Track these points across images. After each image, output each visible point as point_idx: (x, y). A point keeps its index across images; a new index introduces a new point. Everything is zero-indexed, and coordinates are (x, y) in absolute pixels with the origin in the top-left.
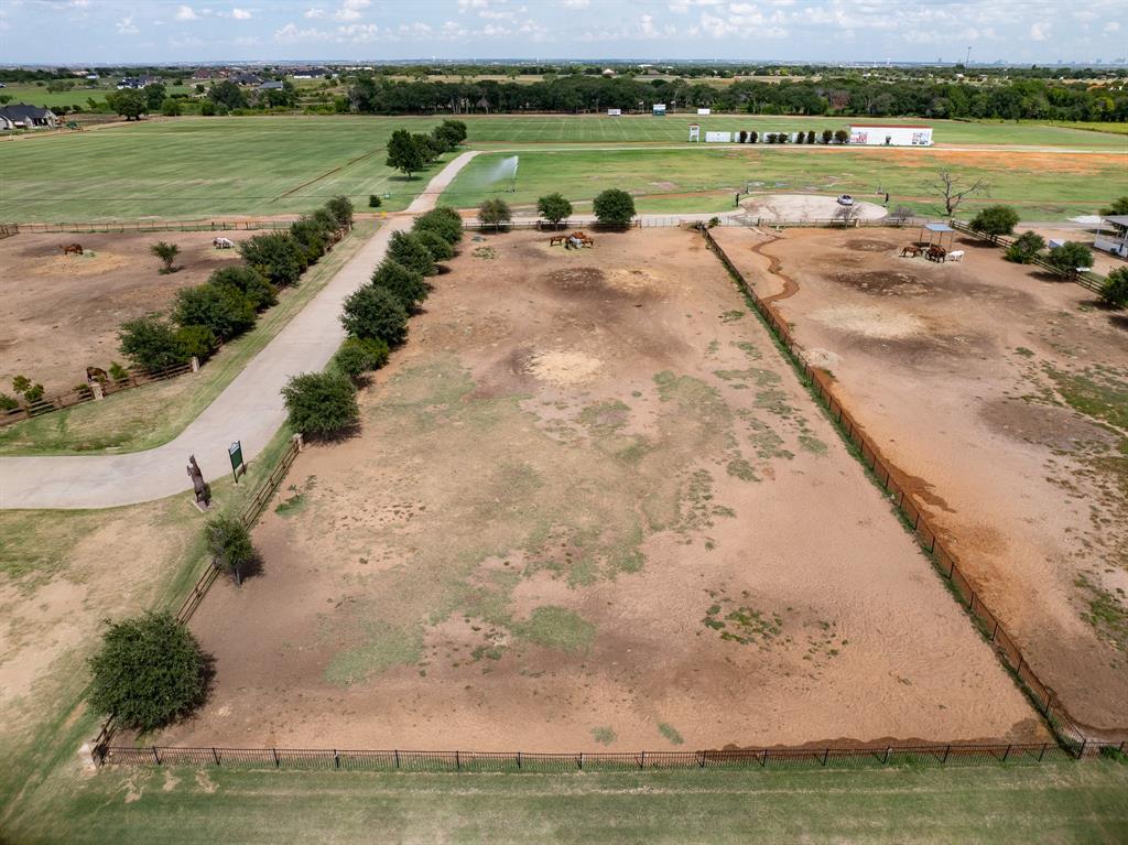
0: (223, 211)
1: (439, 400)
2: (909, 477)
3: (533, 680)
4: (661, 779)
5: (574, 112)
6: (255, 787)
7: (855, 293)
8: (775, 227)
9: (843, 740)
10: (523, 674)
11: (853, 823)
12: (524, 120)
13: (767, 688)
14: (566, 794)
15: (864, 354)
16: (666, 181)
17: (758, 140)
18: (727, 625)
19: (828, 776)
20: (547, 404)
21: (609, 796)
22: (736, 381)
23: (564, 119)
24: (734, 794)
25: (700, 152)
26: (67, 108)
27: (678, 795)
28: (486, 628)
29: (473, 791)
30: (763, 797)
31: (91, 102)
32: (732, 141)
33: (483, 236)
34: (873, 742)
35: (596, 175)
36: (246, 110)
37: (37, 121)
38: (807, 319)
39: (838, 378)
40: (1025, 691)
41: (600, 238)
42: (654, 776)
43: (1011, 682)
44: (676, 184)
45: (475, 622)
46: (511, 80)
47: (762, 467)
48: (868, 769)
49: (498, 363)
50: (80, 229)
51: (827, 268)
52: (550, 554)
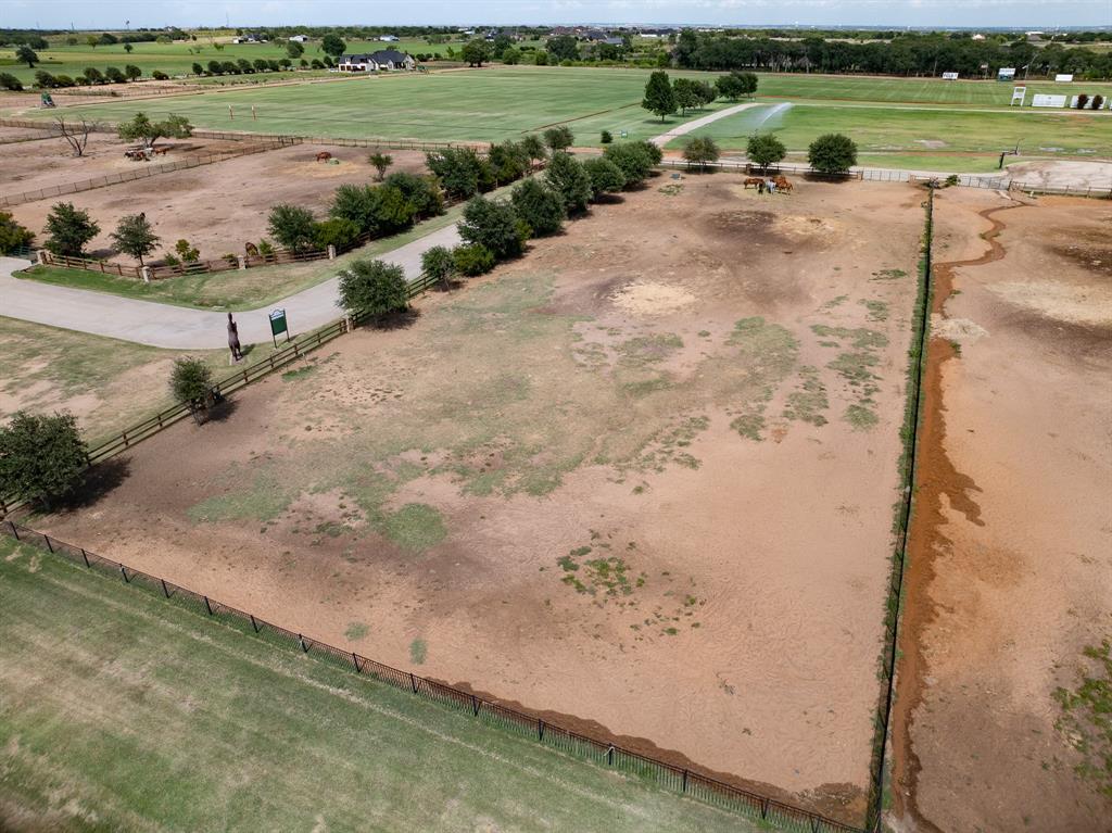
0: (471, 138)
1: (504, 310)
2: (956, 473)
3: (347, 564)
4: (368, 690)
5: (905, 75)
6: (62, 577)
7: (1076, 271)
8: (1029, 192)
9: (591, 723)
10: (342, 556)
11: (520, 810)
12: (842, 80)
13: (561, 642)
14: (275, 670)
15: (1025, 336)
16: (939, 140)
17: (1102, 106)
18: (580, 570)
19: (538, 752)
20: (601, 329)
21: (310, 687)
22: (829, 339)
23: (885, 80)
24: (424, 732)
25: (1012, 116)
26: (429, 56)
27: (371, 711)
28: (351, 507)
29: (206, 639)
30: (449, 745)
31: (450, 51)
32: (1067, 107)
33: (684, 175)
34: (623, 737)
35: (861, 130)
36: (576, 62)
37: (398, 65)
38: (984, 289)
39: (963, 354)
40: (880, 752)
41: (807, 186)
42: (365, 684)
43: (871, 734)
44: (947, 143)
45: (347, 501)
46: (859, 42)
47: (776, 428)
48: (590, 762)
49: (590, 286)
50: (346, 143)
51: (1061, 240)
52: (472, 459)
